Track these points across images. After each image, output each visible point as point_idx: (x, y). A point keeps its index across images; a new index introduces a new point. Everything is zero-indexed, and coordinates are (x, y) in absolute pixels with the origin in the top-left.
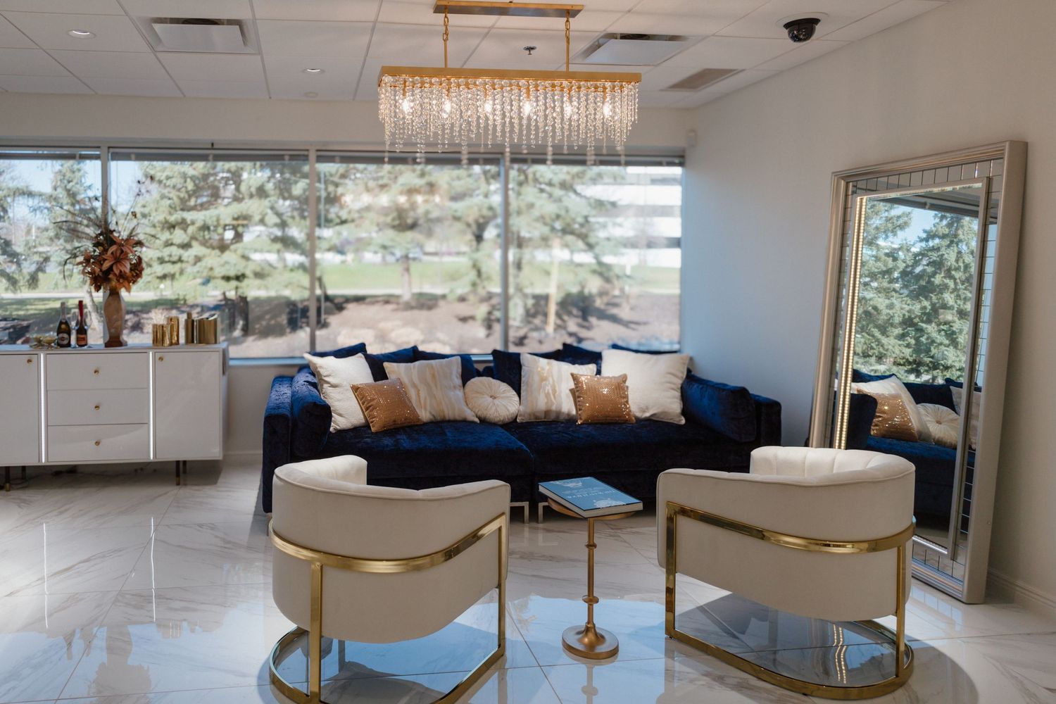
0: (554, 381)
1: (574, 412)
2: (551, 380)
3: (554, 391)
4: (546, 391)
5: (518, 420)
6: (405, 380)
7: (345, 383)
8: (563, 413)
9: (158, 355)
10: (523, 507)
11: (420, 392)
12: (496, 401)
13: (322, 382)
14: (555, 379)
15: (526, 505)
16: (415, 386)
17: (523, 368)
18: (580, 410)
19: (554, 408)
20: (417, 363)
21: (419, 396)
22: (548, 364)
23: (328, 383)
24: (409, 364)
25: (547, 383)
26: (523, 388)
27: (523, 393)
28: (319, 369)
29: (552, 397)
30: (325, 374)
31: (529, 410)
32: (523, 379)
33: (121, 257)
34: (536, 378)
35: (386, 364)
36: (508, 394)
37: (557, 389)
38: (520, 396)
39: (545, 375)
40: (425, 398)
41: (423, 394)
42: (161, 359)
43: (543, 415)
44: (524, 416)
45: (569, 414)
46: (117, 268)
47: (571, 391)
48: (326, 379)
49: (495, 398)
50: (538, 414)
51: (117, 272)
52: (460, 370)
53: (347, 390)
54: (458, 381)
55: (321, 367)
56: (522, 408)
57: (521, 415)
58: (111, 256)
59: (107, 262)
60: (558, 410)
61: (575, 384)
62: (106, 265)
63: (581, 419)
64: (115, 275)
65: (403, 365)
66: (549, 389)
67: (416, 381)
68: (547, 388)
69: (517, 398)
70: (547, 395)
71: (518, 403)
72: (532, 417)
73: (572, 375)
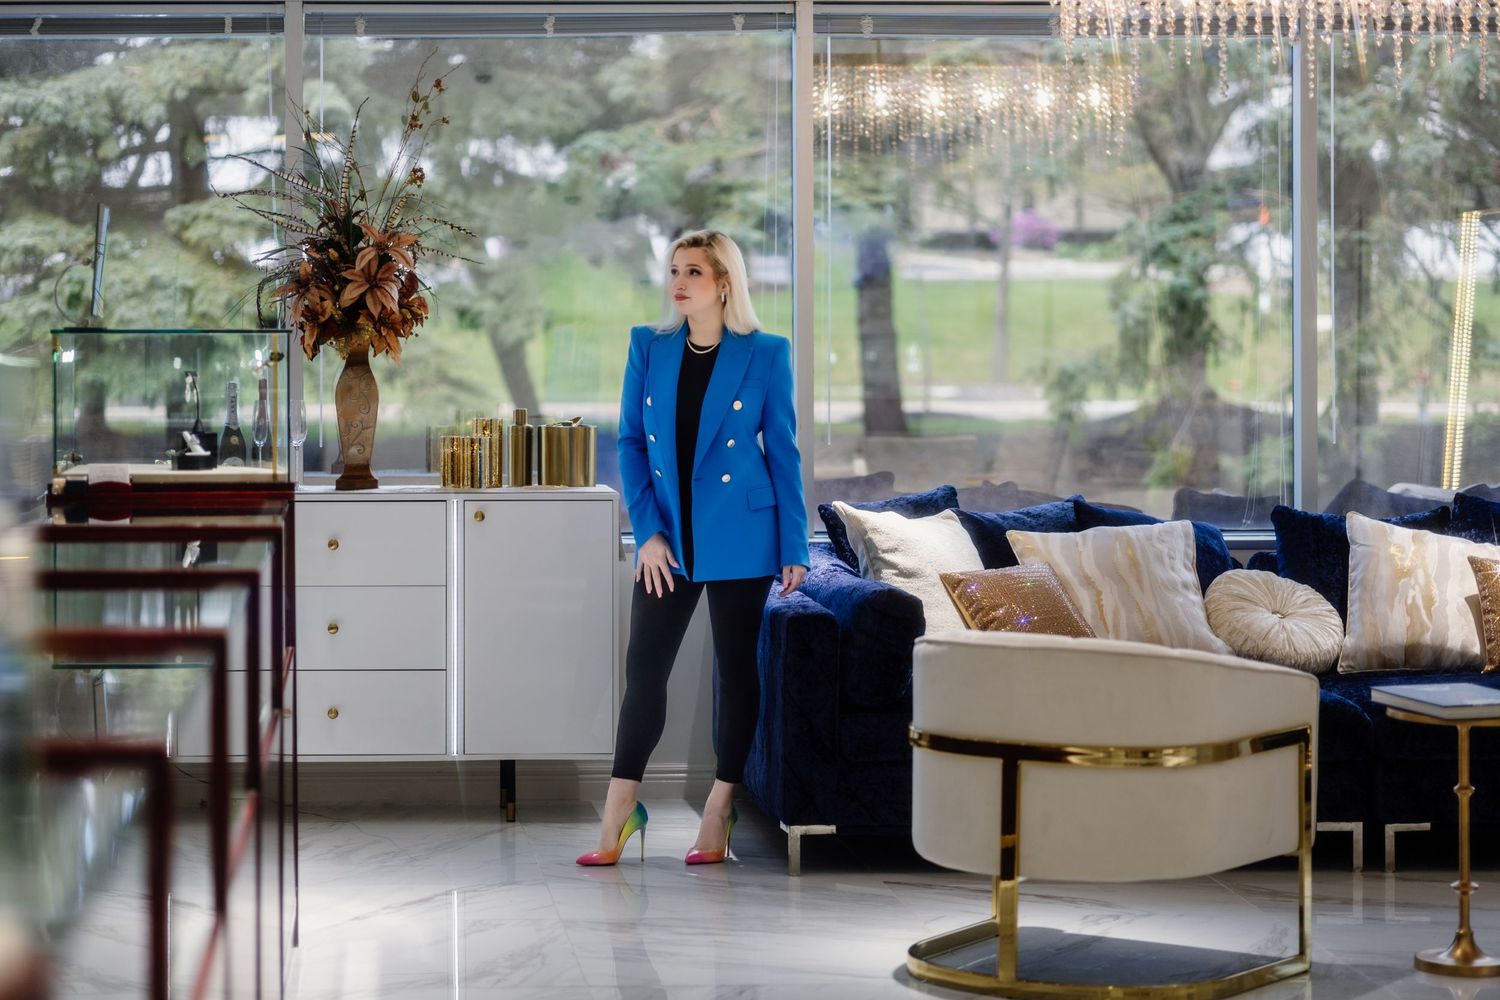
0: (1427, 576)
1: (1476, 649)
2: (1420, 573)
3: (1429, 601)
4: (1409, 601)
5: (1339, 670)
6: (1066, 571)
7: (928, 570)
8: (1451, 651)
9: (472, 508)
10: (1350, 834)
11: (1103, 597)
12: (1289, 623)
13: (879, 564)
14: (1433, 572)
15: (1356, 828)
16: (1088, 582)
17: (1353, 547)
18: (1490, 641)
19: (1427, 639)
20: (1090, 532)
21: (1101, 607)
22: (1414, 538)
23: (891, 565)
24: (1071, 534)
25: (1413, 581)
26: (1353, 595)
27: (1353, 608)
28: (871, 535)
29: (1423, 612)
30: (885, 546)
31: (1365, 645)
32: (1352, 575)
33: (379, 276)
34: (1385, 571)
35: (1012, 535)
36: (1315, 609)
37: (1435, 591)
38: (1343, 612)
39: (1408, 563)
40: (1116, 613)
41: (1109, 600)
42: (481, 516)
43: (1401, 657)
44: (1354, 658)
45: (1463, 654)
46: (376, 300)
47: (1470, 600)
48: (888, 557)
49: (1284, 616)
50: (1389, 655)
51: (375, 311)
52: (1192, 553)
53: (935, 585)
54: (1191, 577)
55: (875, 530)
56: (1349, 641)
57: (1346, 657)
58: (361, 274)
59: (350, 287)
60: (1438, 643)
61: (1479, 583)
62: (350, 294)
63: (1491, 662)
64: (370, 316)
65: (1056, 537)
66: (1415, 594)
67: (1091, 570)
68: (1411, 593)
69: (1337, 620)
70: (1411, 610)
71: (1340, 630)
72: (1375, 662)
73: (1472, 561)
